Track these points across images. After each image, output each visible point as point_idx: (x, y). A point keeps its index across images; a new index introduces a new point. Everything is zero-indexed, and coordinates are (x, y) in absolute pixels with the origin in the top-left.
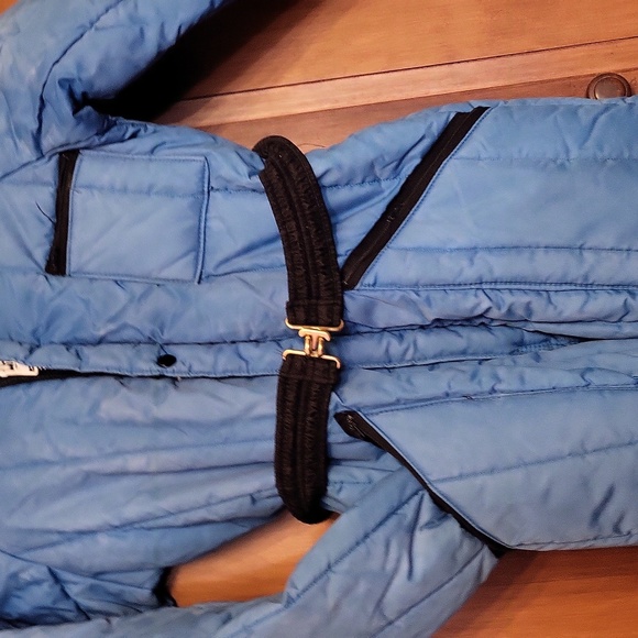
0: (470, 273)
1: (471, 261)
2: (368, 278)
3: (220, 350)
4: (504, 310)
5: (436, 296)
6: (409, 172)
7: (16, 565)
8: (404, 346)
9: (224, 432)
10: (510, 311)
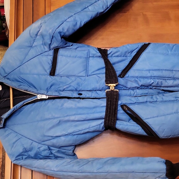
0: (149, 75)
1: (149, 72)
2: (127, 75)
3: (92, 92)
4: (156, 83)
5: (142, 80)
6: (134, 55)
7: (40, 145)
8: (134, 92)
9: (94, 110)
10: (158, 83)
